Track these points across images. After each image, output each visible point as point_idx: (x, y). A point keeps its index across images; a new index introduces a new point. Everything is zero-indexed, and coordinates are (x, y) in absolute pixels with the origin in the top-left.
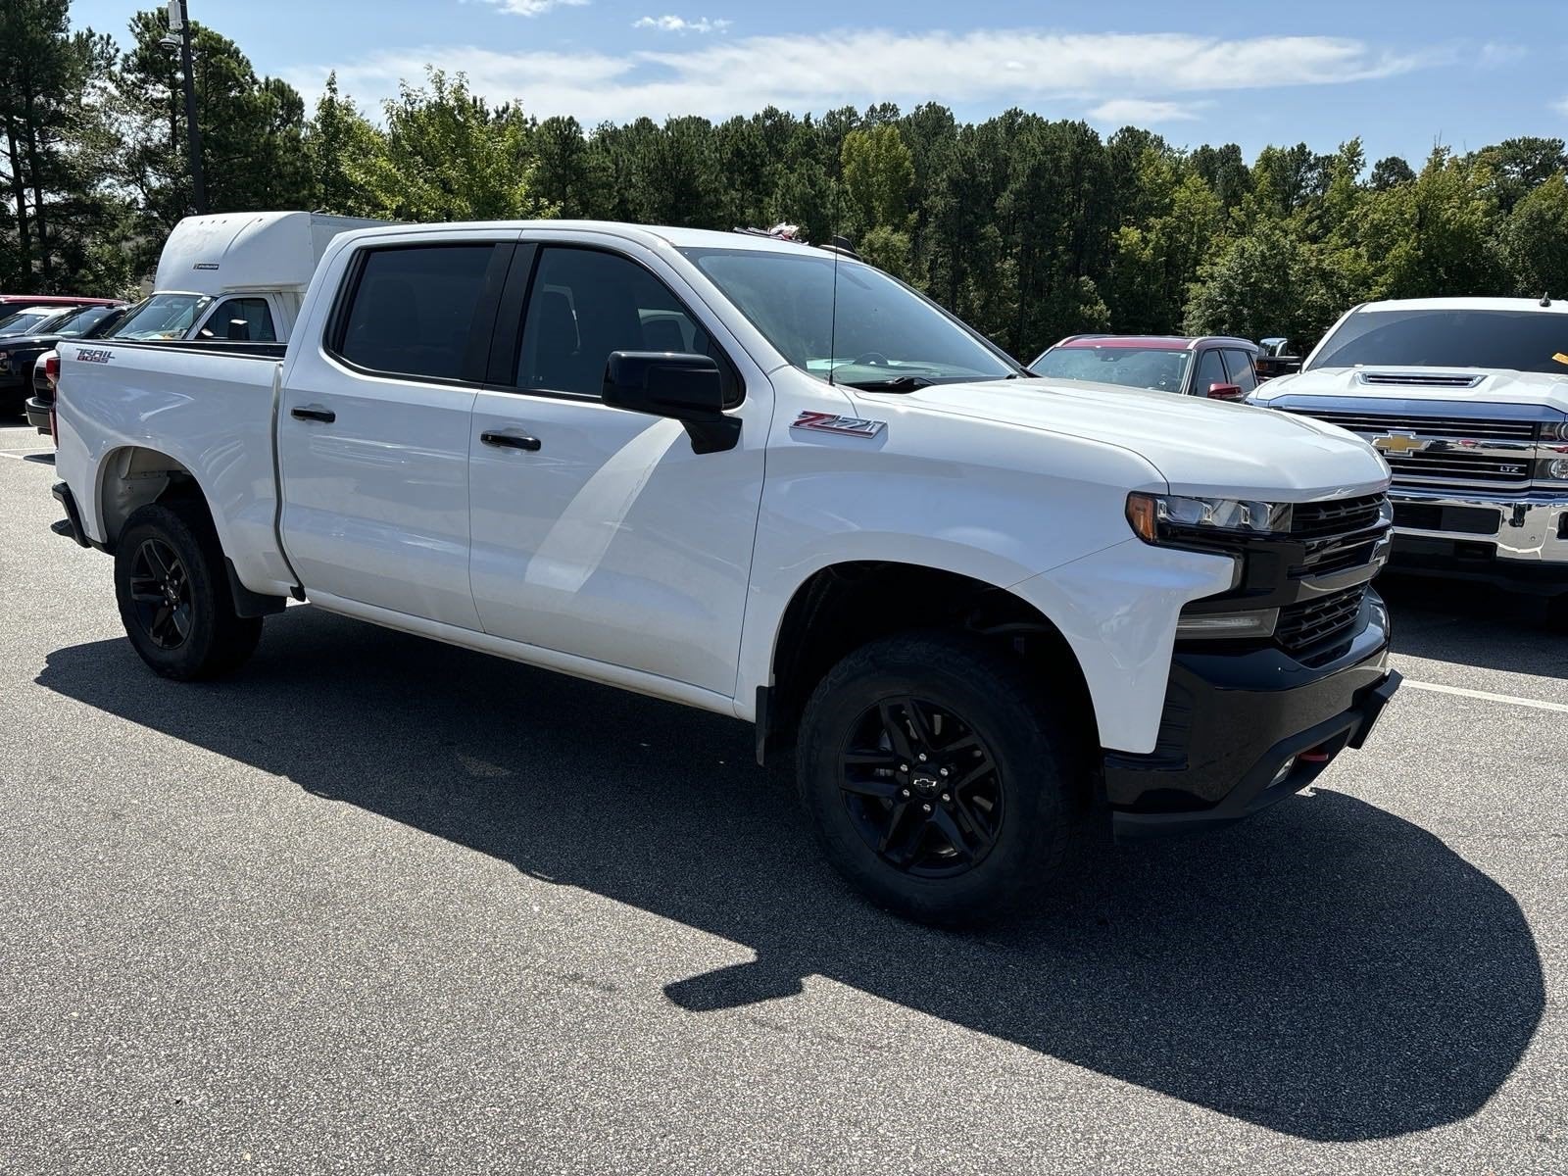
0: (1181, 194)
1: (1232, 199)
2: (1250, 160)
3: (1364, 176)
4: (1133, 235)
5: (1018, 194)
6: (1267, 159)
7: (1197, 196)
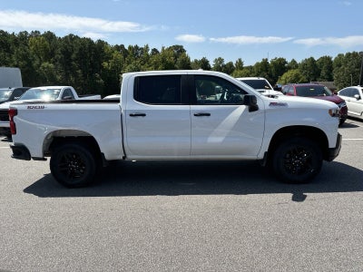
0: (114, 55)
1: (125, 56)
2: (126, 47)
3: (150, 52)
4: (106, 64)
5: (77, 54)
6: (130, 48)
7: (118, 55)
